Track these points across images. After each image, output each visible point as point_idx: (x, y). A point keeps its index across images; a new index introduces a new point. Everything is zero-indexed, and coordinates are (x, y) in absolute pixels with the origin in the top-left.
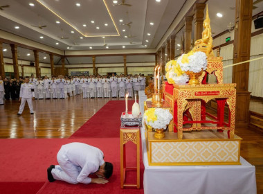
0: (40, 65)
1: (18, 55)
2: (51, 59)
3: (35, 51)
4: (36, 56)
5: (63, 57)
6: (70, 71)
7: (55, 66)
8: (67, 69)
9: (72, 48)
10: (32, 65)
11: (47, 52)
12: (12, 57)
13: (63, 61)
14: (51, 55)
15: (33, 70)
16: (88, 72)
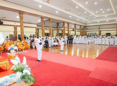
0: (77, 30)
1: (69, 27)
2: (81, 27)
3: (75, 25)
4: (75, 27)
5: (85, 27)
6: (87, 32)
7: (81, 31)
8: (86, 31)
9: (89, 23)
10: (73, 30)
11: (79, 25)
12: (67, 27)
13: (85, 28)
14: (81, 26)
15: (74, 32)
16: (96, 33)
